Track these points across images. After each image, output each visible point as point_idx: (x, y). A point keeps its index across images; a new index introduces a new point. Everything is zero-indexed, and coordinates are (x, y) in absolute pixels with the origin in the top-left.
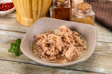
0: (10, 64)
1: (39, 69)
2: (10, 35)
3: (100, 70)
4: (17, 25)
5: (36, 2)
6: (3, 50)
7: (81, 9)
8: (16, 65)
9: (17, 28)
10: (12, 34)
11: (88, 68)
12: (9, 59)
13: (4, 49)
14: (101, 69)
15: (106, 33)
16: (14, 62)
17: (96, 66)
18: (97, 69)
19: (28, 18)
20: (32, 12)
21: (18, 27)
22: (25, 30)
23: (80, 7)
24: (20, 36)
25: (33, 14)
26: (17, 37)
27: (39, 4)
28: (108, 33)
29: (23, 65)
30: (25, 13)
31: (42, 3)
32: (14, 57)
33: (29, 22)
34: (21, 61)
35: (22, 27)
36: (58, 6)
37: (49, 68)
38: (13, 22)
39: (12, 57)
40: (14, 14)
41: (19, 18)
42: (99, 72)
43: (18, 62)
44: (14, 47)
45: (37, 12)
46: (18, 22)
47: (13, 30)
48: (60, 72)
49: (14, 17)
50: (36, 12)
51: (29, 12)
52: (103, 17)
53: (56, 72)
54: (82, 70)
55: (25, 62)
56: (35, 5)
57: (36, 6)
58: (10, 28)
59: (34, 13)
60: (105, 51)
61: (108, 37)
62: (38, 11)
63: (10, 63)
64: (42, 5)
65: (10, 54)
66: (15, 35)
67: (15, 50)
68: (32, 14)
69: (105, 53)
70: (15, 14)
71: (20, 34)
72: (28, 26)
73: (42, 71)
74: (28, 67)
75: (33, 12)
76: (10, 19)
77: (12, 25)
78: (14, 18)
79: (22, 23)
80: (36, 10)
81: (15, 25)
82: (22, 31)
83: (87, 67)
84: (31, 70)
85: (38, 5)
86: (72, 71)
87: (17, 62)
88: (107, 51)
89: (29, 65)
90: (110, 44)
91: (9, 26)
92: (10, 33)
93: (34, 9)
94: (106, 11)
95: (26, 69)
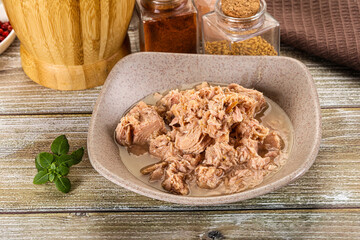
0: (52, 221)
1: (148, 223)
2: (21, 127)
3: (336, 198)
4: (33, 93)
5: (94, 11)
6: (15, 181)
7: (235, 14)
8: (72, 222)
9: (35, 102)
10: (24, 123)
11: (298, 199)
12: (42, 207)
13: (15, 176)
14: (337, 194)
15: (320, 78)
16: (64, 215)
17: (319, 186)
18: (327, 197)
19: (66, 63)
20: (81, 45)
21: (38, 97)
22: (64, 105)
23: (231, 8)
24: (55, 126)
25: (85, 48)
26: (45, 131)
27: (103, 16)
28: (325, 78)
29: (94, 219)
30: (59, 50)
31: (110, 11)
32: (57, 197)
33: (73, 78)
34: (82, 207)
35: (50, 97)
36: (156, 11)
37: (178, 216)
38: (16, 84)
39: (50, 198)
40: (11, 56)
41: (38, 69)
42: (334, 203)
43: (76, 212)
44: (53, 166)
45: (97, 42)
46: (32, 82)
47: (25, 109)
48: (218, 224)
49: (14, 67)
50: (94, 42)
51: (71, 44)
52: (297, 29)
53: (206, 225)
54: (282, 207)
55: (97, 208)
56: (91, 19)
57: (94, 22)
58: (13, 106)
59: (88, 47)
60: (333, 134)
61: (329, 91)
62: (99, 40)
63: (50, 220)
64: (112, 18)
65: (41, 189)
66: (37, 126)
67: (56, 175)
68: (82, 52)
69: (333, 141)
70: (15, 56)
71: (52, 119)
72: (71, 92)
73: (159, 230)
74: (114, 224)
75: (85, 43)
76: (4, 75)
77: (15, 94)
78: (15, 70)
79: (50, 84)
80: (94, 37)
81: (26, 93)
82: (56, 110)
83: (295, 195)
84: (124, 230)
85: (100, 19)
86: (252, 215)
87: (70, 212)
88: (337, 134)
89: (114, 215)
90: (341, 111)
91: (9, 98)
92: (20, 122)
93: (88, 32)
94: (299, 9)
95: (108, 230)
